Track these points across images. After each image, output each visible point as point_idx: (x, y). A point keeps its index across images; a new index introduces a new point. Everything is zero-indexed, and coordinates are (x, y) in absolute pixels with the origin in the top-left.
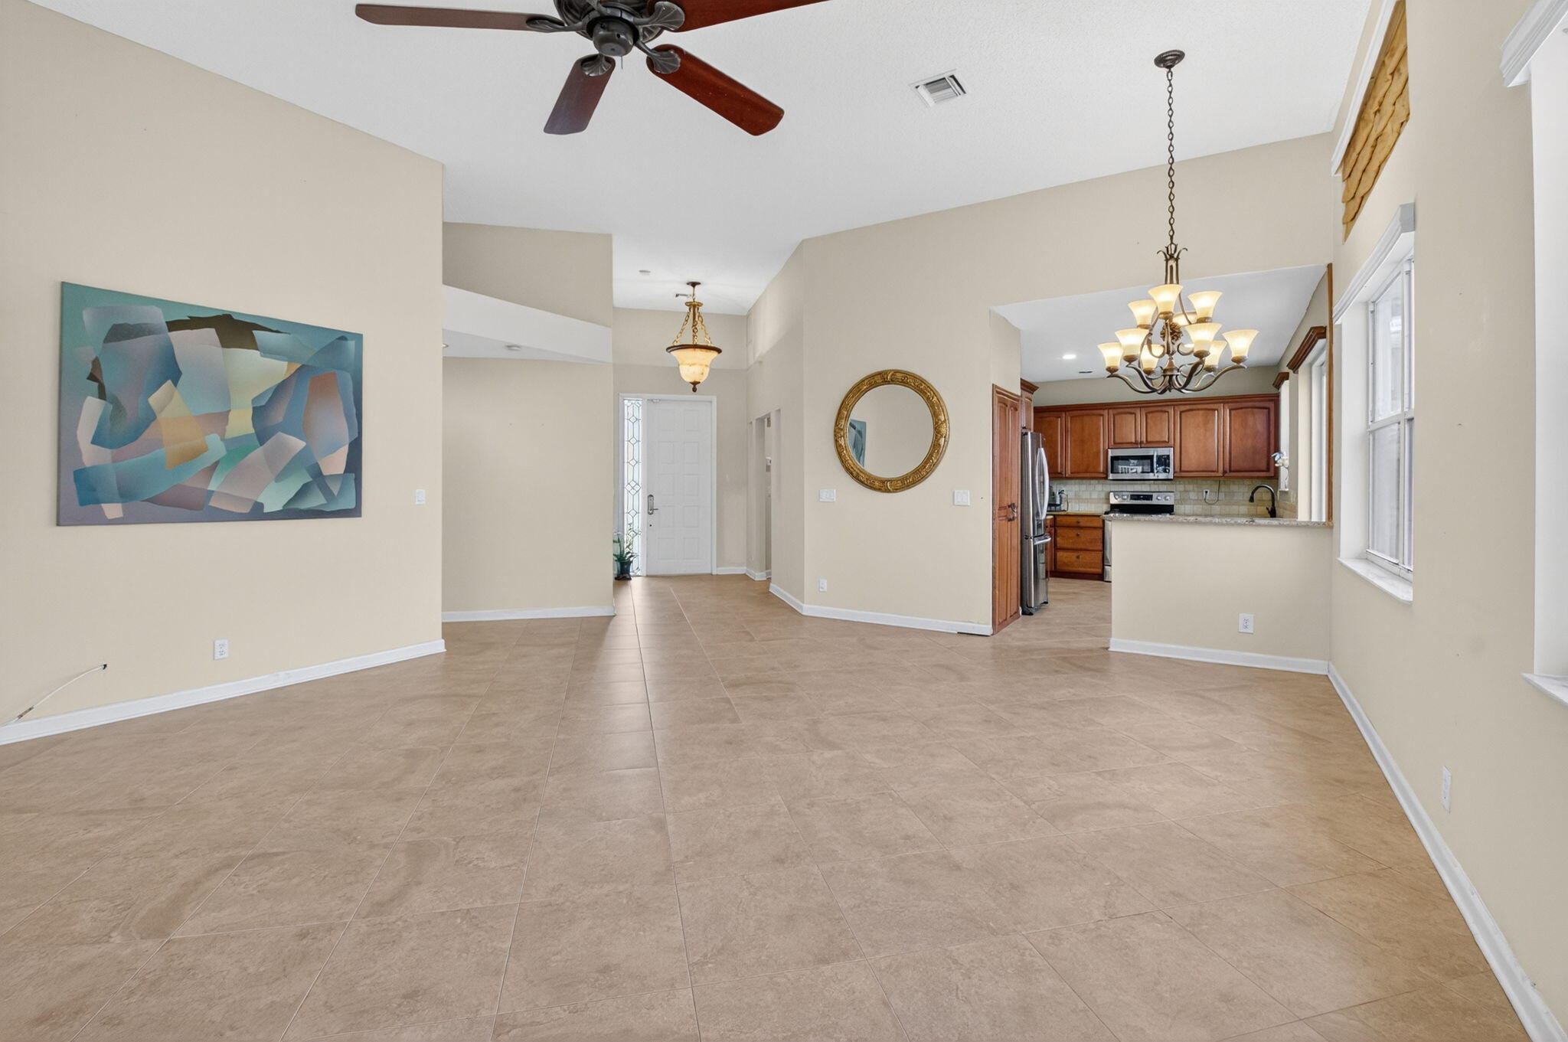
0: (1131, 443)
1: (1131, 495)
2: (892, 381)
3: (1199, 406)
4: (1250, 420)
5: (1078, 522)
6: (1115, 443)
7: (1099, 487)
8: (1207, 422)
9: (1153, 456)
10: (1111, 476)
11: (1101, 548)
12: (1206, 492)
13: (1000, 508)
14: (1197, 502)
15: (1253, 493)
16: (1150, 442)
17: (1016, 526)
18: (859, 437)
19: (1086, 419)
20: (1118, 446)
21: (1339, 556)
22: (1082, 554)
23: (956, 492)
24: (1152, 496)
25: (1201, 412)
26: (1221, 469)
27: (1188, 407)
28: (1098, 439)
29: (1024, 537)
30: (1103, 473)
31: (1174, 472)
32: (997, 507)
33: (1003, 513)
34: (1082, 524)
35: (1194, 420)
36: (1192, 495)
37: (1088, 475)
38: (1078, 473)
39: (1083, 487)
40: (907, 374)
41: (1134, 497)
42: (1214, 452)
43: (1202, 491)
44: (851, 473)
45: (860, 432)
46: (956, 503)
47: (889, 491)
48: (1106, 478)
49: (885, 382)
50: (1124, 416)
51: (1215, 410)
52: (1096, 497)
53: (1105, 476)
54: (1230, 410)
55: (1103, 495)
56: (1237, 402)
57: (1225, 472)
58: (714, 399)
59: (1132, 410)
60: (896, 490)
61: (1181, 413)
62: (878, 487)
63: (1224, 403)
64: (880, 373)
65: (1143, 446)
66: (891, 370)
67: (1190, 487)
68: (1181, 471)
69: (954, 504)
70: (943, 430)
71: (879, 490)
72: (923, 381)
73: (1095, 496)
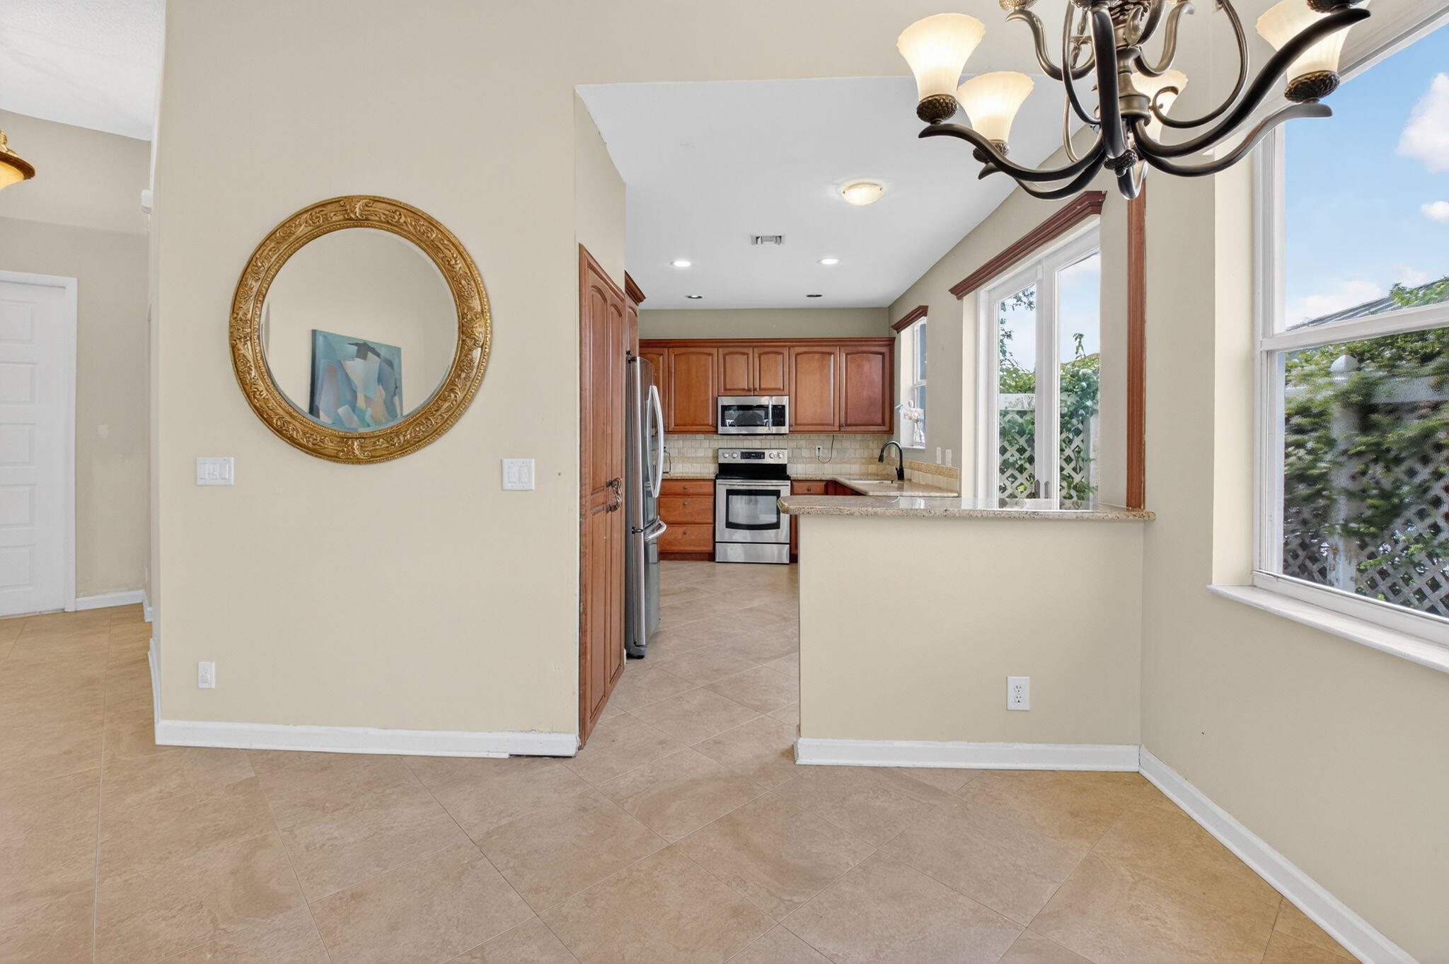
0: (744, 389)
1: (742, 453)
2: (362, 222)
3: (815, 349)
4: (866, 368)
5: (685, 489)
6: (725, 389)
7: (706, 444)
8: (824, 367)
9: (768, 405)
10: (721, 429)
11: (711, 521)
12: (819, 449)
13: (595, 490)
14: (811, 460)
15: (882, 451)
16: (765, 389)
17: (618, 516)
18: (389, 369)
19: (694, 358)
20: (728, 393)
21: (1211, 583)
22: (689, 529)
23: (506, 461)
24: (764, 454)
25: (817, 356)
26: (837, 423)
27: (804, 349)
28: (707, 385)
29: (631, 531)
30: (712, 425)
31: (790, 426)
32: (588, 490)
33: (600, 498)
34: (691, 491)
35: (809, 366)
36: (805, 453)
37: (694, 428)
38: (684, 425)
39: (688, 443)
40: (397, 206)
41: (745, 455)
42: (829, 401)
43: (815, 449)
44: (268, 422)
45: (390, 364)
46: (507, 486)
47: (358, 461)
48: (716, 432)
49: (353, 222)
50: (736, 356)
51: (830, 354)
52: (702, 455)
53: (712, 429)
54: (847, 355)
55: (710, 453)
56: (853, 346)
57: (840, 426)
58: (72, 283)
59: (745, 350)
60: (373, 459)
61: (797, 355)
62: (333, 453)
63: (840, 346)
64: (337, 201)
65: (756, 393)
66: (361, 198)
67: (803, 443)
68: (796, 424)
69: (502, 489)
70: (479, 330)
71: (334, 458)
72: (432, 223)
73: (701, 453)
